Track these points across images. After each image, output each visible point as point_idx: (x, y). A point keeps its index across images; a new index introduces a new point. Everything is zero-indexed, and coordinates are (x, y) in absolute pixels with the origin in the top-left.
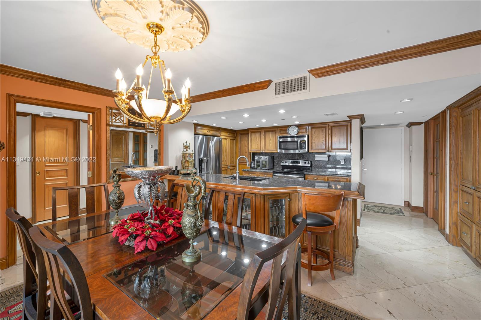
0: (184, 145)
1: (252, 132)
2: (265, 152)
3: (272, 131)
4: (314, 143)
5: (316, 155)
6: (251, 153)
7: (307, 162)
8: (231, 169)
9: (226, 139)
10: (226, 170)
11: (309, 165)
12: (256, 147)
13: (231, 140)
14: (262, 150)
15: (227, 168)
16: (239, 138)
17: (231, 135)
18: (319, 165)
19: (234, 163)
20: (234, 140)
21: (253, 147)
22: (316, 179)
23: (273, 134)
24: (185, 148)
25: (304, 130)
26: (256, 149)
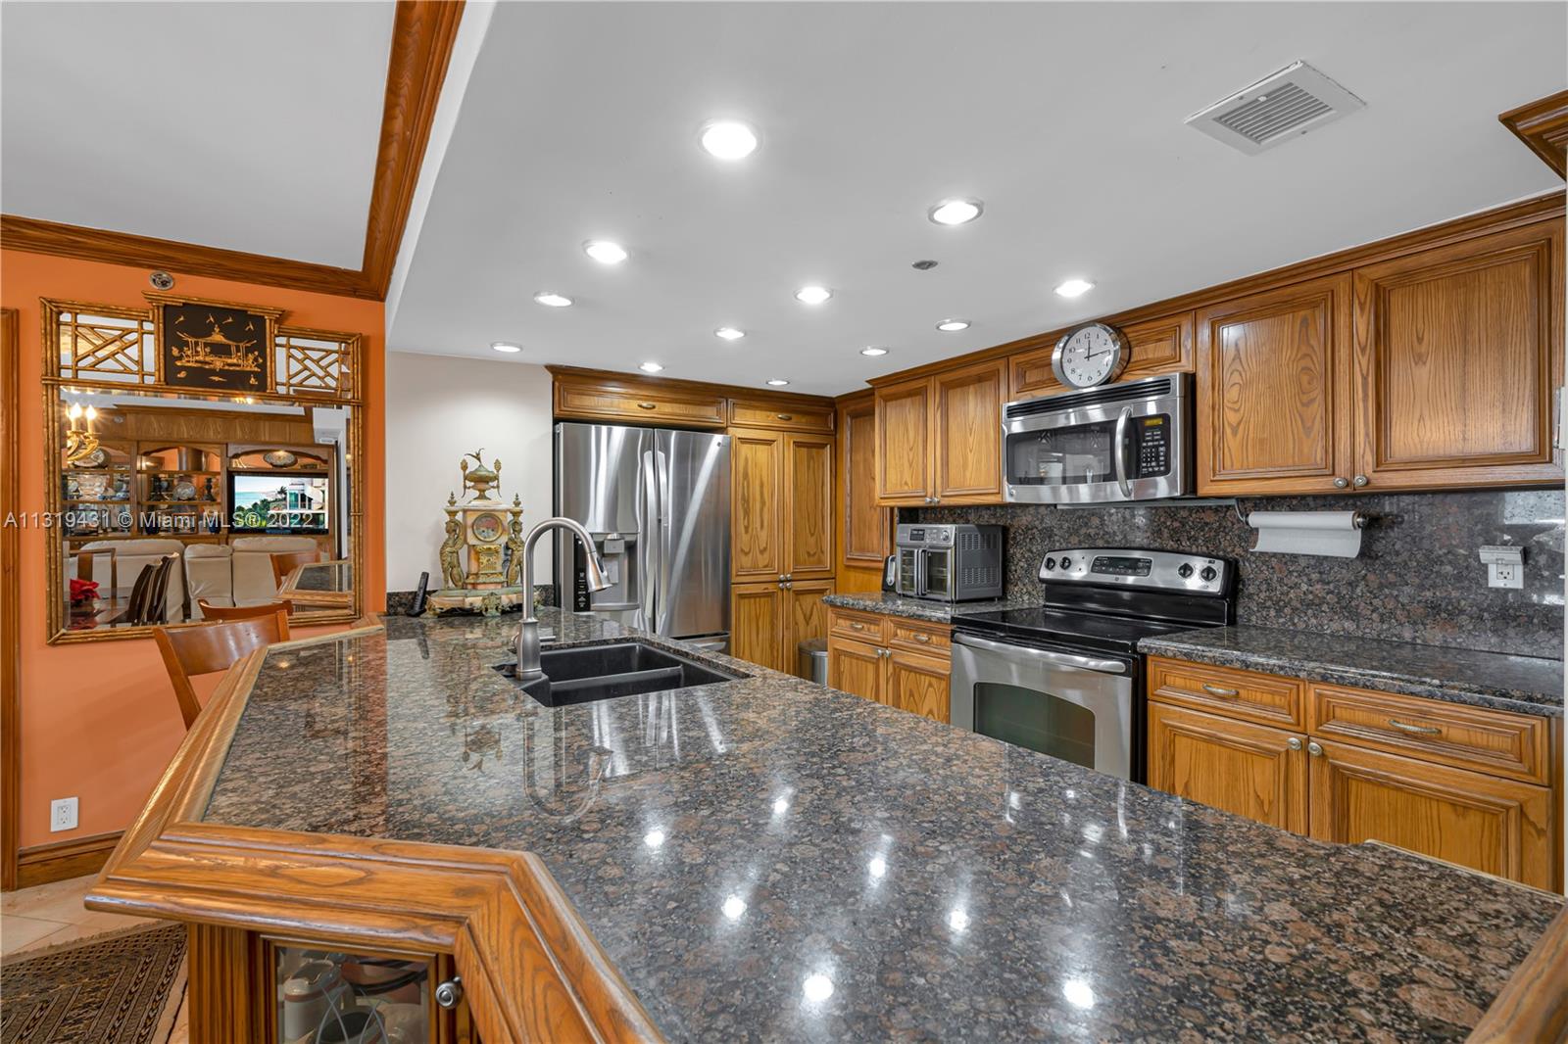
0: (464, 467)
1: (887, 399)
2: (945, 502)
3: (980, 379)
4: (1235, 433)
5: (1255, 519)
6: (892, 509)
7: (1199, 564)
8: (799, 593)
9: (769, 442)
10: (770, 595)
11: (1215, 587)
12: (907, 477)
13: (804, 450)
14: (930, 490)
15: (771, 588)
16: (846, 436)
17: (799, 421)
18: (1296, 586)
19: (820, 562)
20: (823, 446)
21: (892, 476)
22: (1222, 698)
23: (983, 396)
24: (469, 484)
25: (1164, 349)
26: (906, 488)
